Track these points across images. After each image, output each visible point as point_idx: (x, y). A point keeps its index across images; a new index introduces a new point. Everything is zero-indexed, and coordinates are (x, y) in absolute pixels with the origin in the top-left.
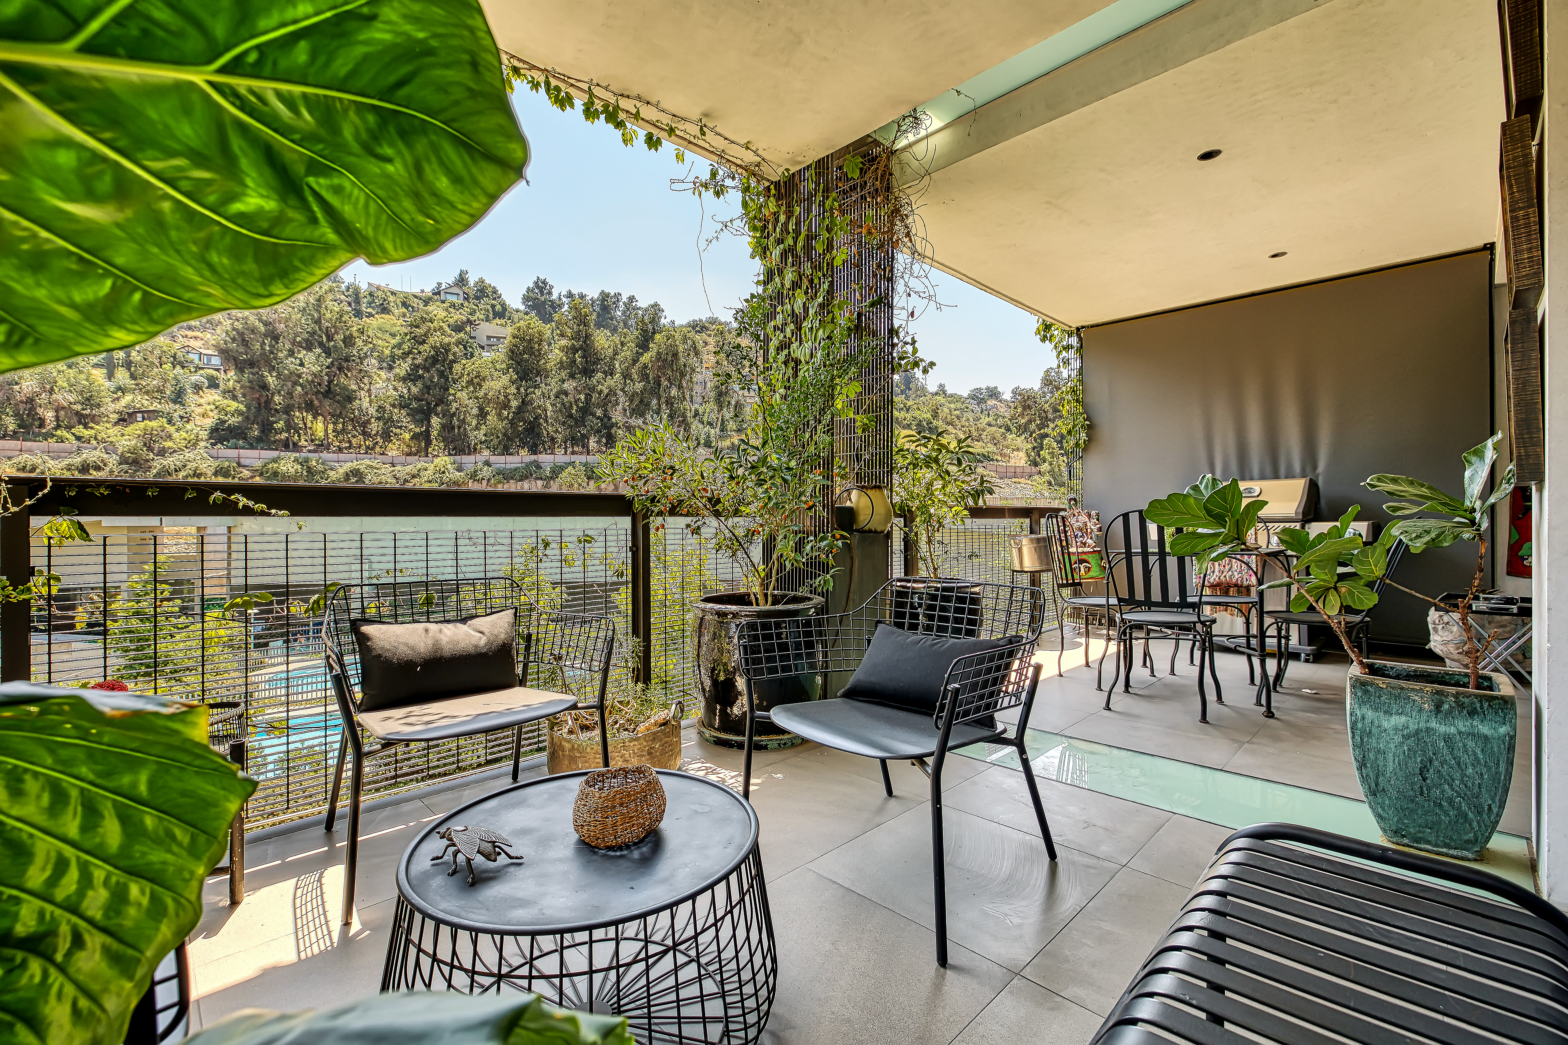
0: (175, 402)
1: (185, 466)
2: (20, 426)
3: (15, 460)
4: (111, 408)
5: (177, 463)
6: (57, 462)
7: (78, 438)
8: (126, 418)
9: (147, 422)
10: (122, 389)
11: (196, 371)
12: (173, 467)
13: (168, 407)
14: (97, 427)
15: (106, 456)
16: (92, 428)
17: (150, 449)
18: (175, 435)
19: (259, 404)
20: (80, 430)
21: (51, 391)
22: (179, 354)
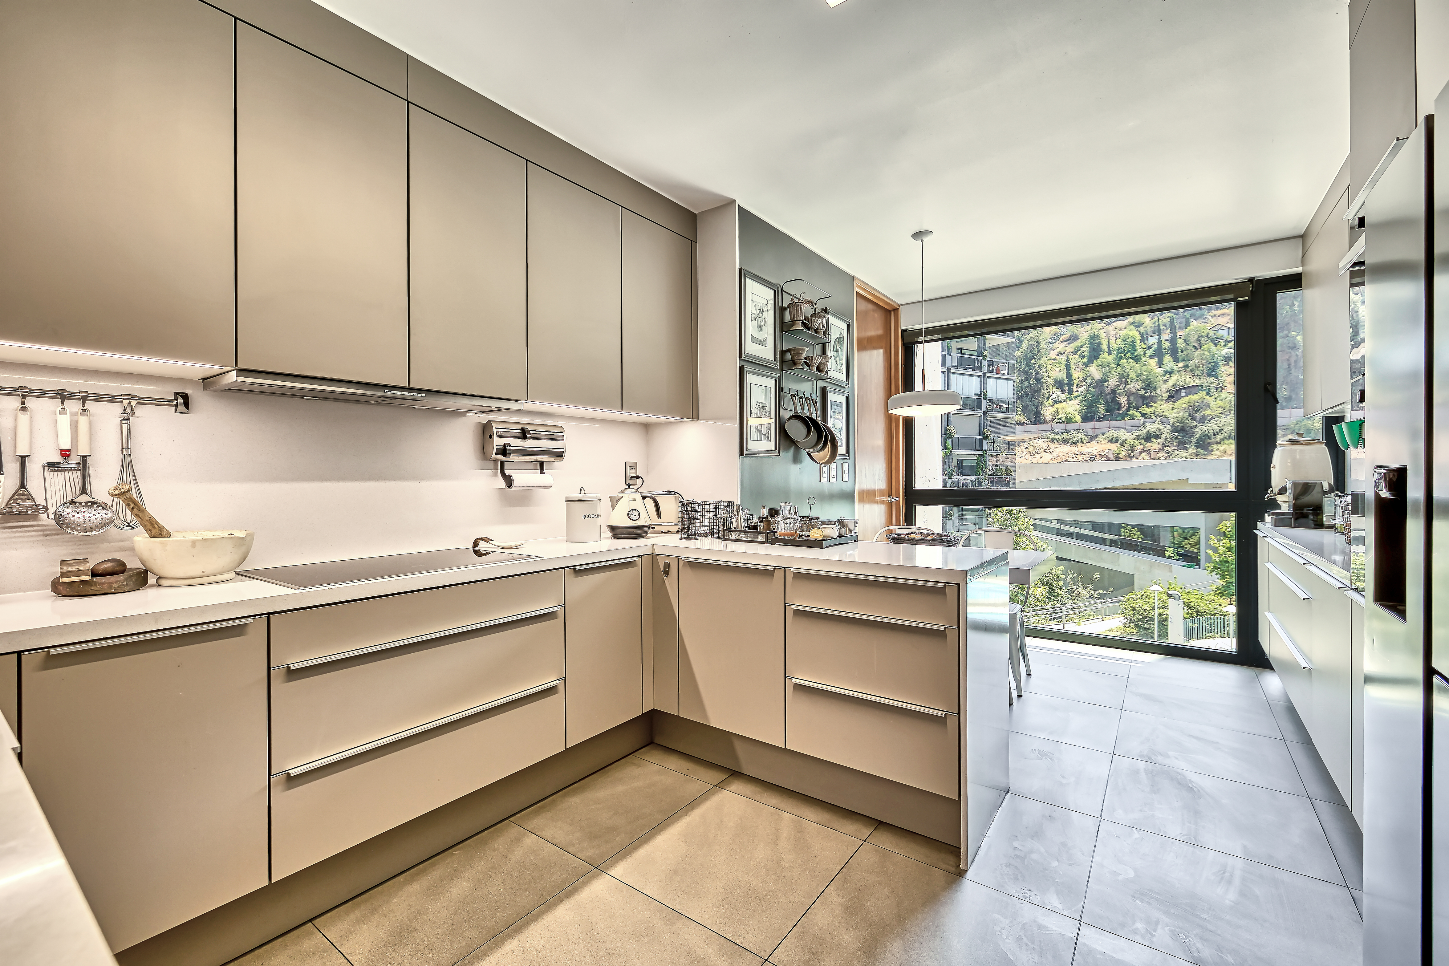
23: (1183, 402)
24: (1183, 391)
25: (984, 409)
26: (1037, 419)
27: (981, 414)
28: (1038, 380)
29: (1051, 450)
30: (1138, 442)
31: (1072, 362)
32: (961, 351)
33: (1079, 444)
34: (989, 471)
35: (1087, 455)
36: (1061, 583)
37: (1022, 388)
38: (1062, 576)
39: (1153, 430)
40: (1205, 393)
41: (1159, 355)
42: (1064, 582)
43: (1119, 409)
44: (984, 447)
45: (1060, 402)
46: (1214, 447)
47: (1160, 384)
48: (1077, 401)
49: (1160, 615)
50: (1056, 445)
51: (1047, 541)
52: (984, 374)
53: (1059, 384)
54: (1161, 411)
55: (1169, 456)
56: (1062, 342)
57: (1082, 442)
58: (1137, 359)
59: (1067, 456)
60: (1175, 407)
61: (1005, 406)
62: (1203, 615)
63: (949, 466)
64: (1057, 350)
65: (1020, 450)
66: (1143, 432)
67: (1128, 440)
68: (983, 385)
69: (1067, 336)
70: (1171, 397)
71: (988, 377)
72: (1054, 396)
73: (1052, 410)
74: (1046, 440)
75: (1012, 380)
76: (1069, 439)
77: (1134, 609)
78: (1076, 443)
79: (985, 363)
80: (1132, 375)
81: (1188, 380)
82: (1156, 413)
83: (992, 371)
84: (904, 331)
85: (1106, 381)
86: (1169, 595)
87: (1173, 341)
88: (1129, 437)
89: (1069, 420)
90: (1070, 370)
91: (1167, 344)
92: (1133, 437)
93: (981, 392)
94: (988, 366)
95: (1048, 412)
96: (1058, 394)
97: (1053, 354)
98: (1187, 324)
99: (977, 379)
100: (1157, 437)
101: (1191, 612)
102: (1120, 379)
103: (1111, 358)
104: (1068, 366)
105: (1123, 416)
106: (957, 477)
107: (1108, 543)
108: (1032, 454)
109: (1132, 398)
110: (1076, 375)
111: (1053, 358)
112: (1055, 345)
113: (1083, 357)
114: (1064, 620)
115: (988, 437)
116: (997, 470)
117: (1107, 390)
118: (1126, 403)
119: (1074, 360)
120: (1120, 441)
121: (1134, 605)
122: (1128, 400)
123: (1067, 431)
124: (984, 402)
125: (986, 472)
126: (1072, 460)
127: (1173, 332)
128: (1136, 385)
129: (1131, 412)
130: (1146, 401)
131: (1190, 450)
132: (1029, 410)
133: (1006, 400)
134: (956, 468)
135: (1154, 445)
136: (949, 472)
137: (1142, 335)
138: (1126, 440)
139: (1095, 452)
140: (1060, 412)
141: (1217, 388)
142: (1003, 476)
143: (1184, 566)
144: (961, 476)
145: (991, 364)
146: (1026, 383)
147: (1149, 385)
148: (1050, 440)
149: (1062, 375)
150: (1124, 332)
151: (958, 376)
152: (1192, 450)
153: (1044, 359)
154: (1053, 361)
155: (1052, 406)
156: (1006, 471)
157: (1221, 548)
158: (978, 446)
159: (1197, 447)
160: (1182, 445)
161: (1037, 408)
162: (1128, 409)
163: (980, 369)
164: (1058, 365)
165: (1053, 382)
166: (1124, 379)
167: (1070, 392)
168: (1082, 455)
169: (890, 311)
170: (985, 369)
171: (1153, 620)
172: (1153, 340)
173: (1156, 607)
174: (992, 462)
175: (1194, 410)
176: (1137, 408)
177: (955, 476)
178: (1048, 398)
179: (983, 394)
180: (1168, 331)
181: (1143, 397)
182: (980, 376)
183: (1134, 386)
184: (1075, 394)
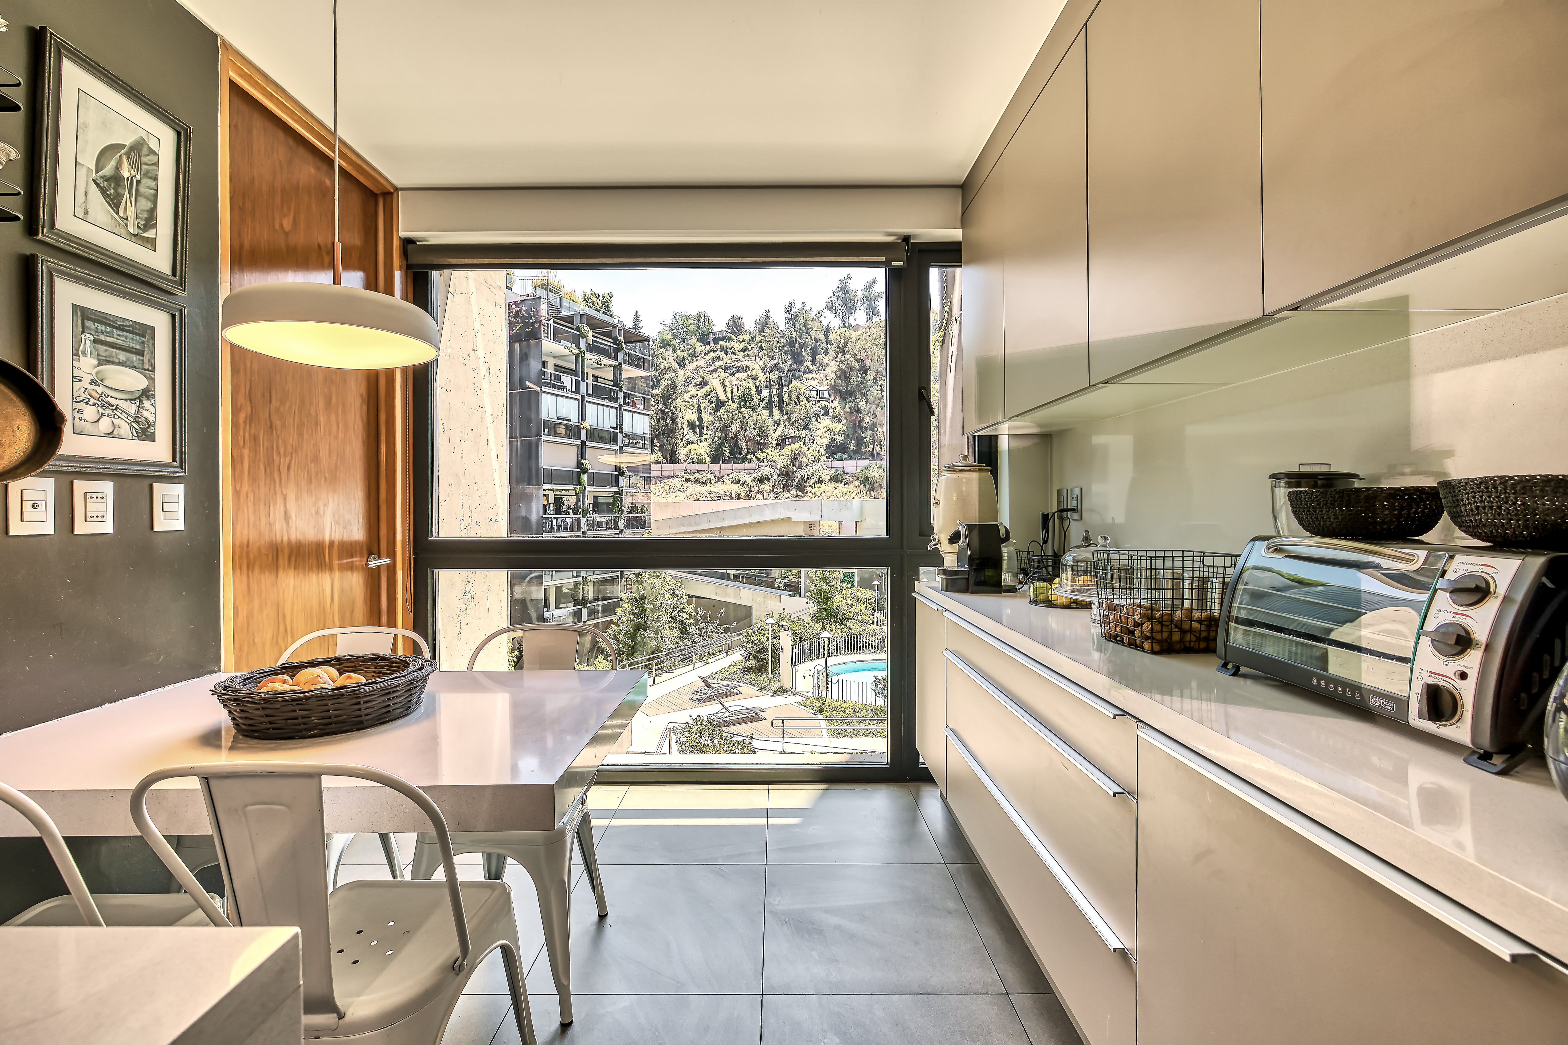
0: (805, 428)
1: (813, 475)
2: (731, 454)
3: (731, 476)
4: (774, 437)
5: (809, 474)
6: (749, 476)
7: (758, 459)
8: (780, 444)
9: (792, 445)
10: (777, 423)
11: (815, 404)
12: (806, 477)
13: (802, 433)
14: (767, 451)
15: (771, 470)
16: (765, 452)
17: (794, 464)
18: (808, 453)
19: (855, 425)
20: (759, 454)
21: (746, 430)
22: (806, 392)
23: (787, 450)
24: (787, 440)
25: (620, 444)
26: (673, 458)
27: (617, 448)
28: (673, 420)
29: (684, 489)
30: (754, 484)
31: (702, 405)
32: (597, 380)
33: (708, 484)
34: (626, 510)
35: (714, 494)
36: (692, 621)
37: (659, 426)
38: (693, 614)
39: (766, 473)
40: (802, 443)
41: (770, 407)
42: (695, 619)
43: (740, 453)
44: (620, 483)
45: (692, 443)
46: (808, 489)
47: (771, 432)
48: (706, 444)
49: (773, 645)
50: (689, 484)
51: (680, 580)
52: (620, 406)
53: (692, 426)
54: (771, 457)
55: (777, 497)
56: (694, 386)
57: (710, 482)
58: (754, 409)
59: (698, 495)
60: (782, 454)
61: (641, 441)
62: (804, 641)
63: (583, 504)
64: (690, 393)
65: (657, 488)
66: (758, 475)
67: (747, 482)
68: (619, 418)
69: (698, 380)
70: (778, 444)
71: (624, 410)
72: (687, 437)
73: (686, 450)
74: (680, 479)
75: (648, 415)
76: (700, 479)
77: (753, 642)
78: (705, 483)
79: (621, 395)
80: (750, 423)
81: (791, 431)
82: (768, 459)
83: (628, 404)
84: (408, 242)
85: (730, 426)
86: (780, 626)
87: (780, 395)
88: (748, 479)
89: (700, 461)
90: (701, 413)
91: (775, 398)
92: (751, 478)
93: (617, 425)
94: (625, 398)
95: (682, 452)
96: (690, 435)
97: (687, 397)
98: (790, 383)
99: (613, 411)
100: (768, 480)
101: (796, 639)
102: (741, 425)
103: (735, 406)
104: (699, 409)
105: (743, 460)
106: (592, 516)
107: (732, 578)
108: (668, 493)
109: (750, 444)
110: (706, 418)
111: (686, 400)
112: (689, 389)
113: (712, 402)
114: (694, 660)
115: (624, 473)
116: (633, 508)
117: (731, 435)
118: (745, 447)
119: (704, 404)
120: (741, 482)
121: (753, 638)
122: (747, 445)
123: (698, 471)
124: (620, 436)
125: (622, 510)
126: (703, 499)
127: (780, 389)
128: (753, 432)
129: (749, 457)
130: (761, 447)
131: (792, 492)
132: (666, 449)
133: (642, 436)
134: (591, 505)
135: (766, 487)
136: (583, 511)
137: (757, 388)
138: (745, 481)
139: (721, 492)
140: (692, 453)
141: (810, 440)
142: (639, 515)
143: (790, 595)
144: (596, 515)
145: (627, 396)
146: (662, 422)
147: (763, 433)
148: (683, 479)
149: (694, 417)
150: (744, 383)
151: (593, 405)
152: (793, 492)
153: (679, 400)
154: (686, 403)
155: (685, 447)
156: (642, 509)
157: (817, 579)
158: (613, 482)
159: (796, 489)
160: (786, 487)
161: (673, 446)
162: (747, 453)
163: (616, 400)
164: (691, 407)
165: (686, 423)
166: (744, 425)
167: (701, 434)
168: (711, 495)
169: (375, 196)
170: (621, 401)
171: (767, 650)
172: (765, 393)
173: (770, 639)
174: (628, 501)
175: (795, 457)
176: (754, 453)
177: (590, 514)
178: (682, 439)
179: (619, 427)
180: (777, 387)
181: (758, 443)
182: (616, 408)
183: (752, 432)
184: (705, 436)
